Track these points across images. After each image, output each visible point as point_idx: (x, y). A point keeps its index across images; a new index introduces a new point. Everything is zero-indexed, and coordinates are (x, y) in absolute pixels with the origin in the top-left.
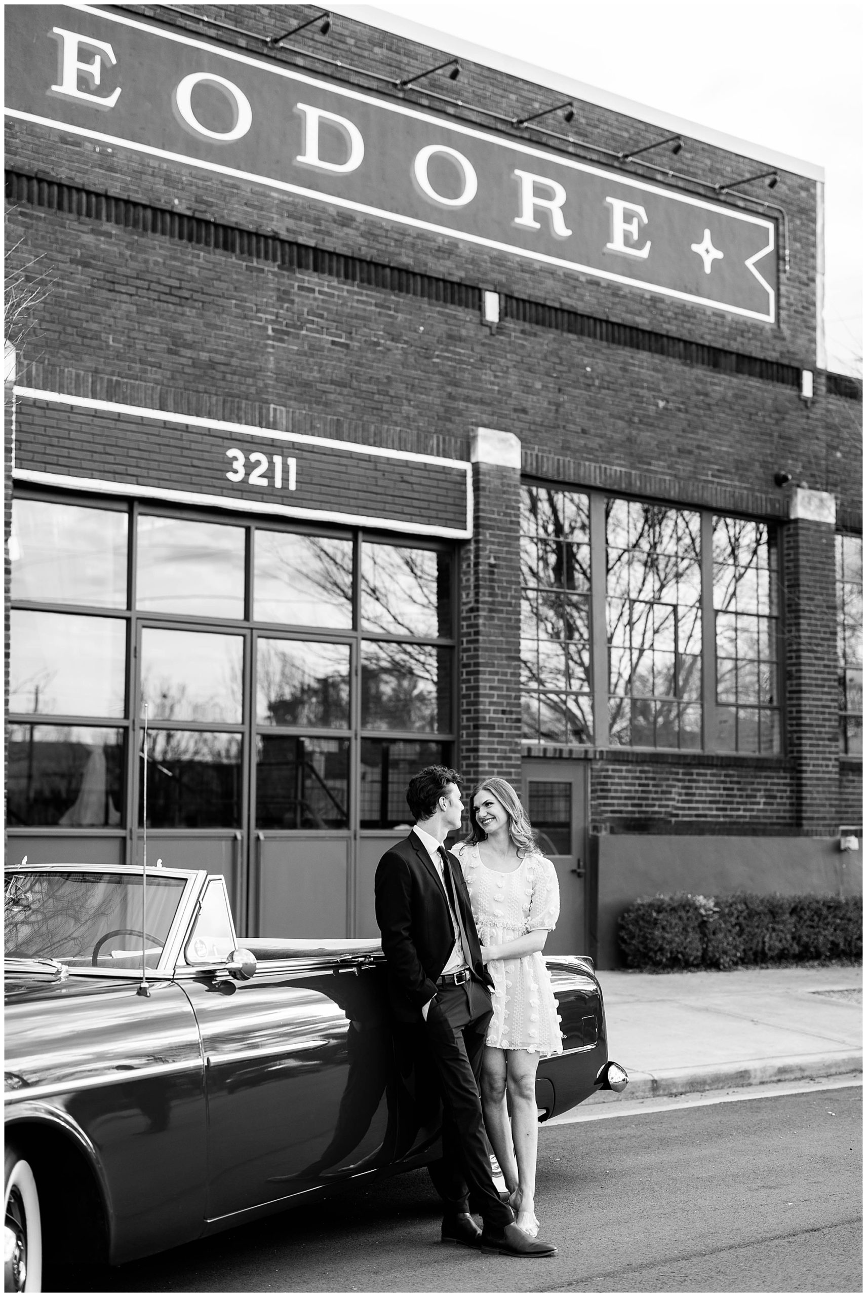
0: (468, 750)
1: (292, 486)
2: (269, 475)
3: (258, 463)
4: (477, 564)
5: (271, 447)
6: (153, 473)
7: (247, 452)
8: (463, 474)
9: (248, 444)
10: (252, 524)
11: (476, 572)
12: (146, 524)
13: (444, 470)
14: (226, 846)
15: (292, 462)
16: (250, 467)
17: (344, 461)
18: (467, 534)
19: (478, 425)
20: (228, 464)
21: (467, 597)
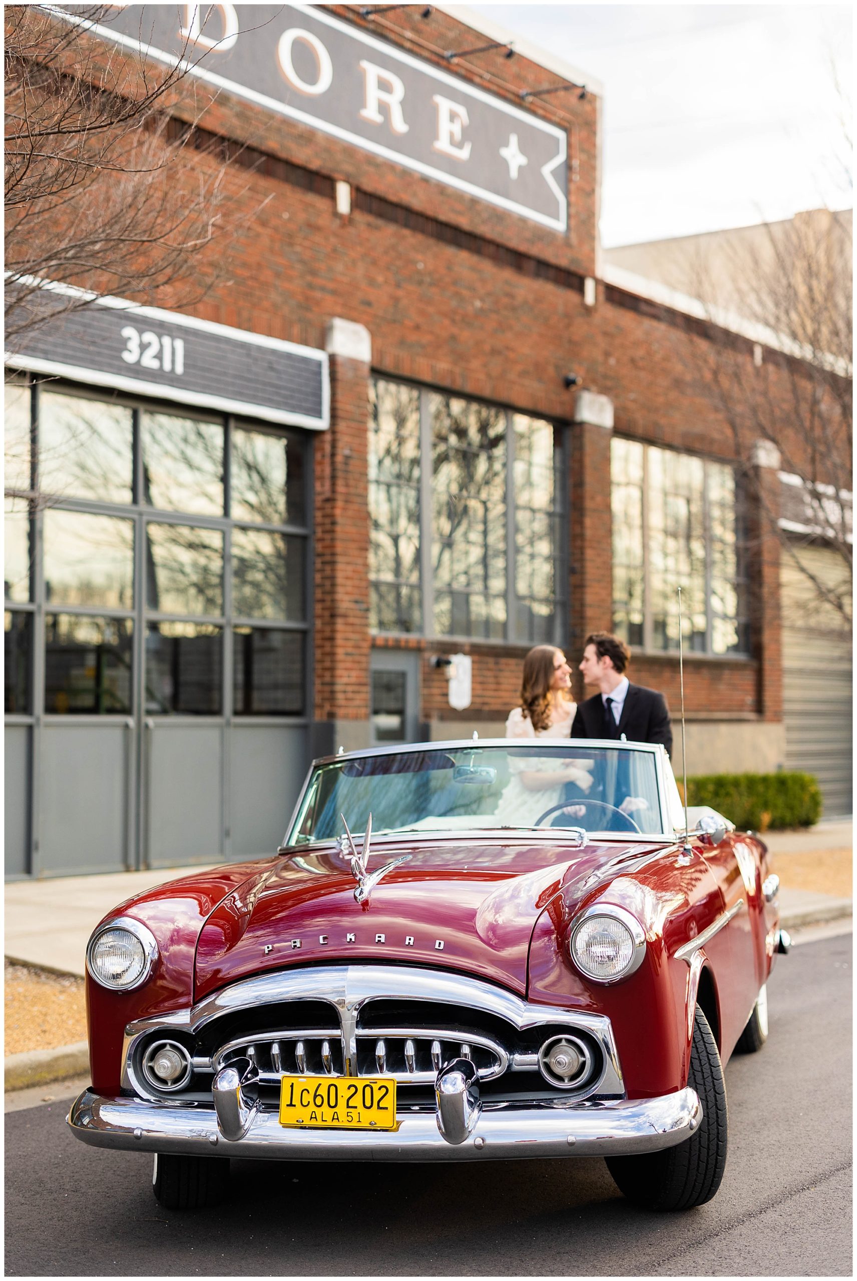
0: (324, 639)
1: (179, 369)
2: (159, 356)
3: (149, 344)
4: (333, 455)
5: (161, 328)
7: (141, 332)
8: (319, 364)
9: (143, 324)
11: (333, 463)
12: (49, 400)
13: (305, 360)
14: (118, 734)
15: (179, 344)
16: (143, 347)
17: (223, 346)
18: (321, 424)
19: (334, 315)
20: (124, 343)
21: (321, 488)
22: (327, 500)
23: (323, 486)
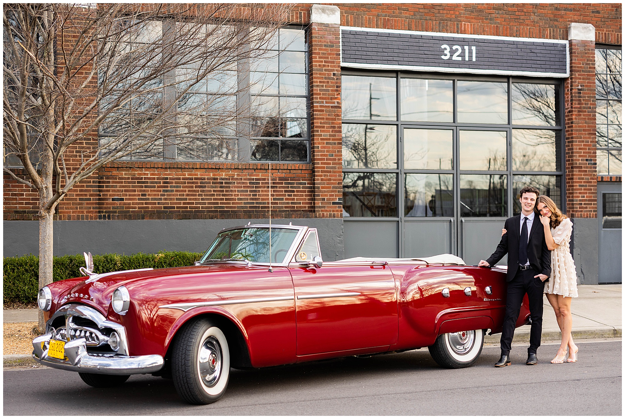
0: (569, 179)
1: (474, 59)
2: (462, 55)
3: (457, 50)
4: (571, 89)
5: (463, 42)
6: (406, 59)
7: (451, 46)
8: (564, 46)
9: (451, 42)
10: (456, 78)
11: (571, 93)
12: (405, 82)
13: (554, 45)
14: (446, 225)
15: (474, 48)
16: (452, 52)
17: (500, 45)
18: (567, 75)
19: (571, 22)
20: (442, 52)
21: (567, 106)
22: (569, 112)
23: (568, 104)
